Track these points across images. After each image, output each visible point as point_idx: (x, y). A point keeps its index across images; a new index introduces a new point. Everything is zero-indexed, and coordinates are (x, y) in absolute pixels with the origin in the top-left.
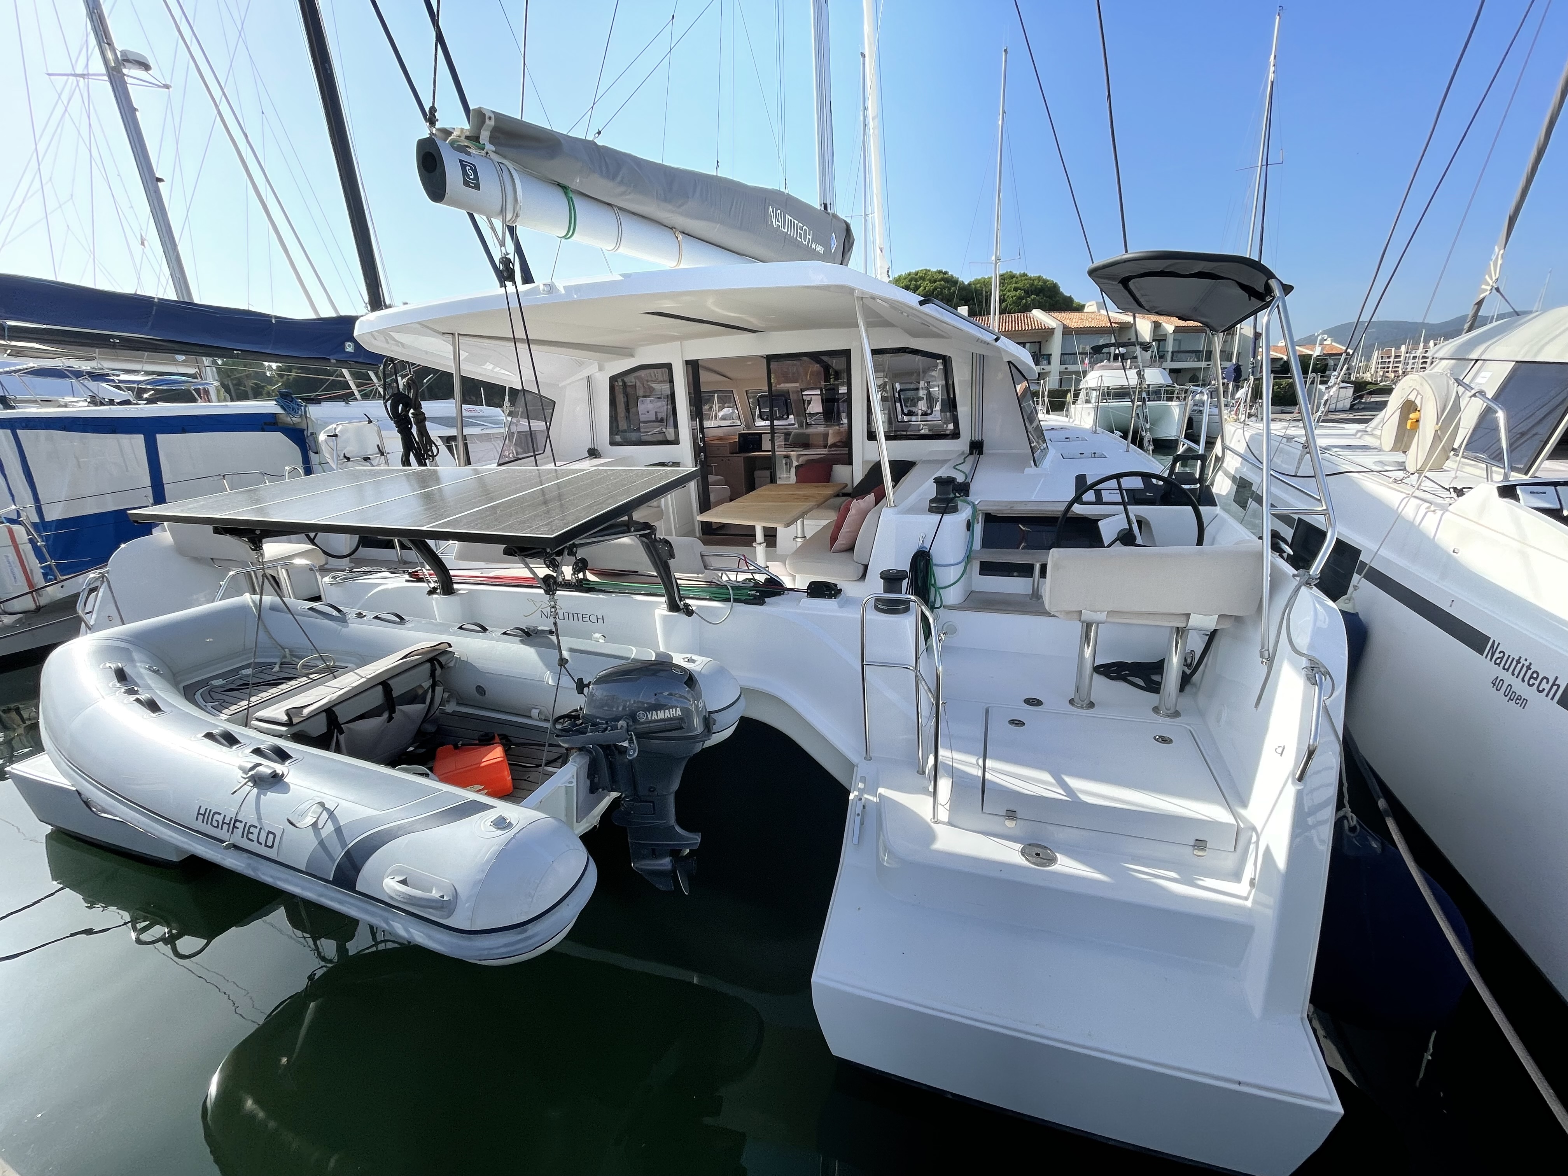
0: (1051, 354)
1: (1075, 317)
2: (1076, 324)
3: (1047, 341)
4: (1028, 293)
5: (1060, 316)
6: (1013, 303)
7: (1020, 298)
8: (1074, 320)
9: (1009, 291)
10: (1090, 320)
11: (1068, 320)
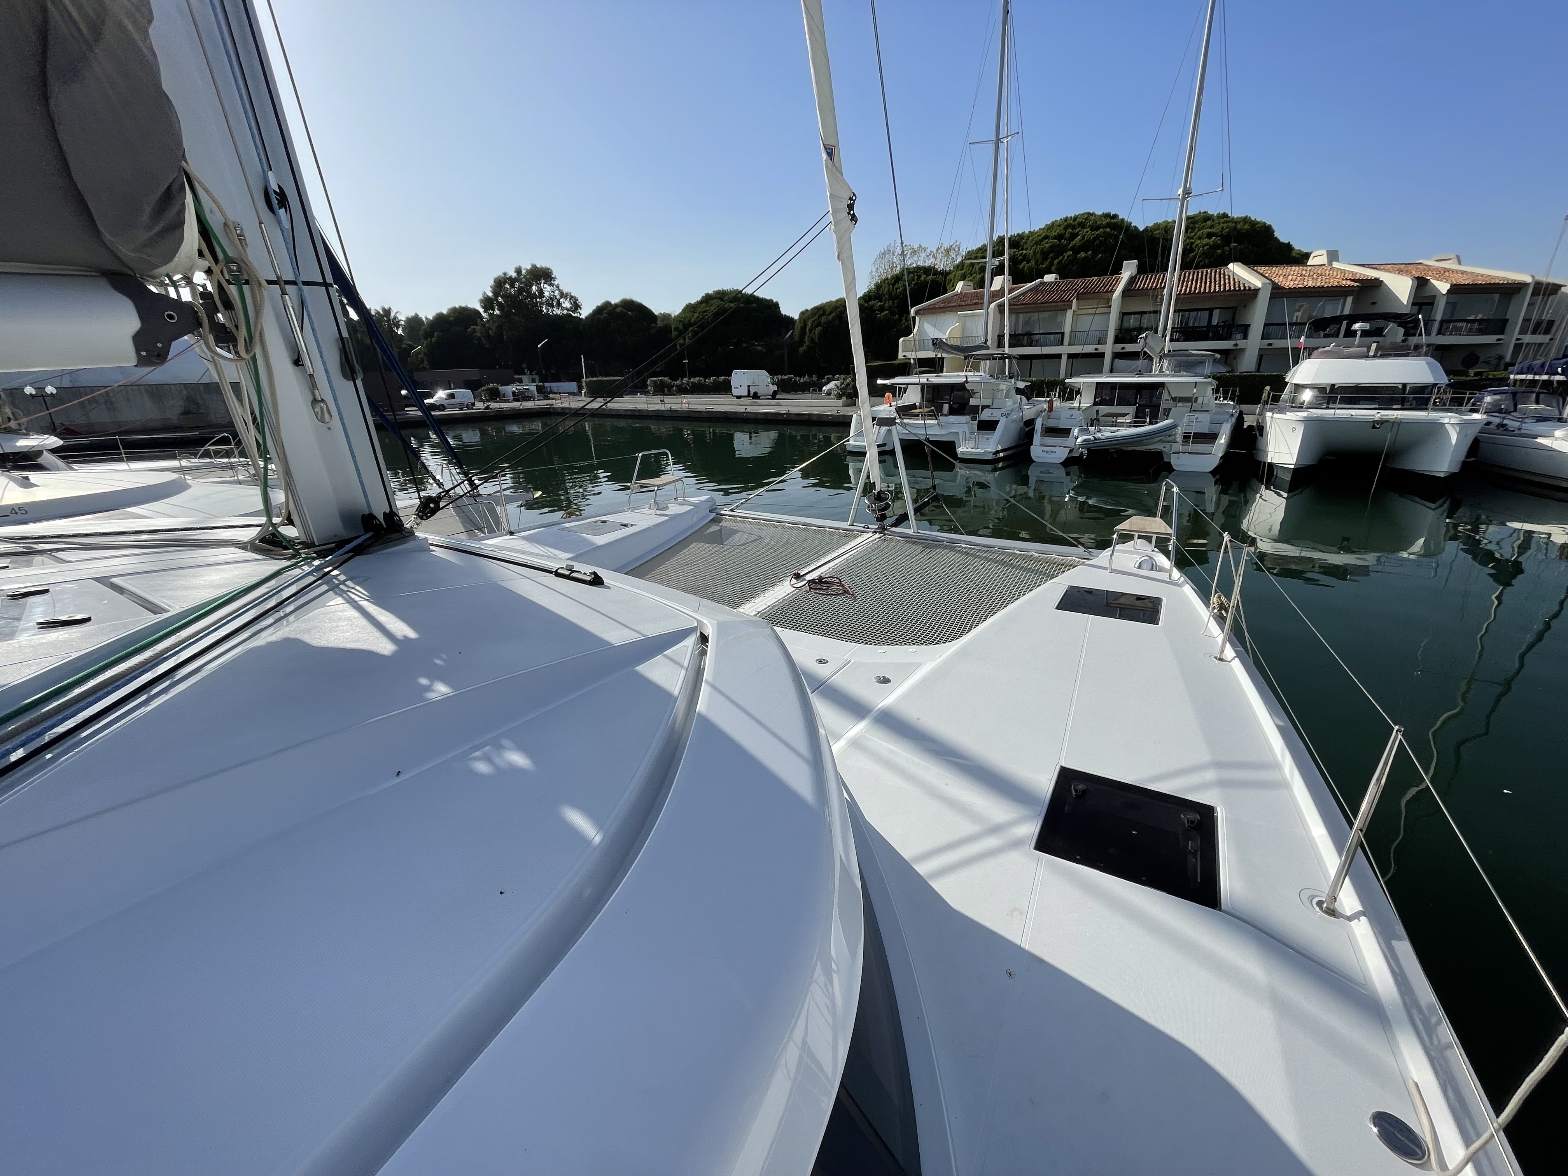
0: (1249, 325)
1: (1292, 273)
2: (1292, 283)
3: (1245, 306)
4: (1226, 239)
5: (1269, 272)
6: (1204, 253)
7: (1214, 247)
8: (1290, 277)
9: (1200, 238)
10: (1315, 276)
11: (1281, 277)
